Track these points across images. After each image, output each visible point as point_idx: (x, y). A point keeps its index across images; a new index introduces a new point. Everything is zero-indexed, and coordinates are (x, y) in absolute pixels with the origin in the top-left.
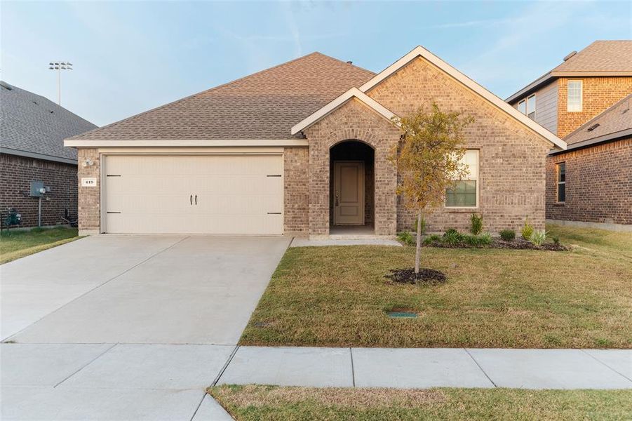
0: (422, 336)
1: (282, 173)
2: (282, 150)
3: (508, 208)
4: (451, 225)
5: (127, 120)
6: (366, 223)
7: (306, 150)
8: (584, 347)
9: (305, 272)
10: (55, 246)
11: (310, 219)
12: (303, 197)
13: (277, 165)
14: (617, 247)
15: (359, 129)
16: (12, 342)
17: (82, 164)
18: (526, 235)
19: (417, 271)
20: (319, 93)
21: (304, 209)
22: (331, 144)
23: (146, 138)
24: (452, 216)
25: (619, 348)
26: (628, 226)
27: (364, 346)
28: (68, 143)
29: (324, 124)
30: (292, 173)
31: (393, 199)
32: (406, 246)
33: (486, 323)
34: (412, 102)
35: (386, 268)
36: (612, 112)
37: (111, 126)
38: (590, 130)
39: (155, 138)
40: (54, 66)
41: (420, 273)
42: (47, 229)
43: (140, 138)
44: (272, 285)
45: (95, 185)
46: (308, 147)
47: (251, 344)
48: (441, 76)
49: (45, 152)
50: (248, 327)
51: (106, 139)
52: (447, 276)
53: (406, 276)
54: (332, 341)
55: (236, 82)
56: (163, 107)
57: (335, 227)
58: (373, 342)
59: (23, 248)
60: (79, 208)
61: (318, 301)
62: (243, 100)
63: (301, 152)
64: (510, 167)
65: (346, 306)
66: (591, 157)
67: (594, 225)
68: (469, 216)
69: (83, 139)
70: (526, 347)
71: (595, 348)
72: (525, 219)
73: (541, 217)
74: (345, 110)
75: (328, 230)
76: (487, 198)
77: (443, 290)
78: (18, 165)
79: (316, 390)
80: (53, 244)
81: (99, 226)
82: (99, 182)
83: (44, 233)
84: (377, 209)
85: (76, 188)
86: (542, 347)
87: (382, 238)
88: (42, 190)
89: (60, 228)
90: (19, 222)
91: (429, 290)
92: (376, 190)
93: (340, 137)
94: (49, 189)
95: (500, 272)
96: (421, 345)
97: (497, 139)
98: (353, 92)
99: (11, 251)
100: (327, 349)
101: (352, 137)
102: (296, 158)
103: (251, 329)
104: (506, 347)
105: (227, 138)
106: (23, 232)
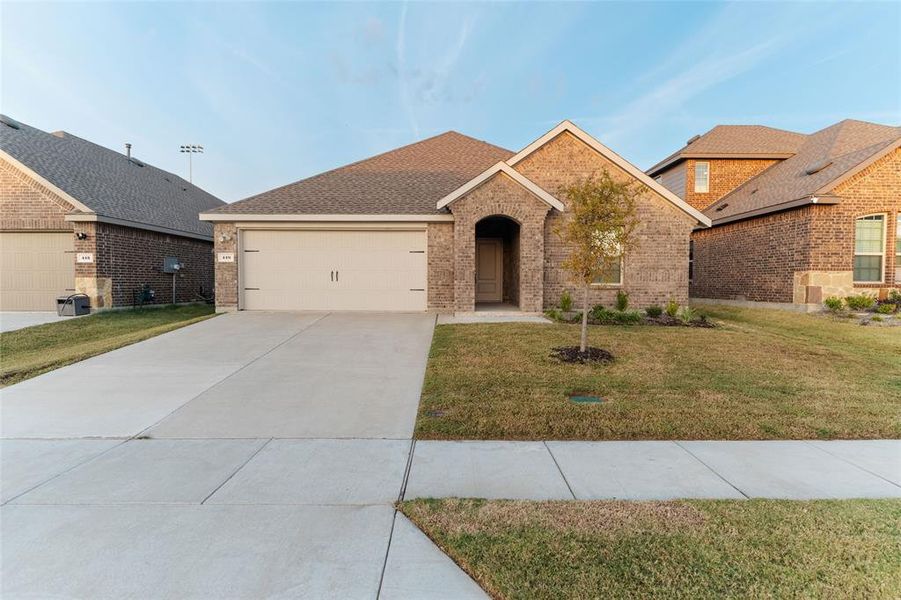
0: (621, 427)
1: (426, 249)
2: (426, 226)
3: (653, 284)
4: (596, 301)
5: (265, 194)
6: (504, 300)
7: (450, 226)
8: (806, 438)
9: (463, 351)
10: (191, 324)
11: (456, 295)
12: (447, 273)
13: (421, 241)
14: (757, 323)
15: (505, 204)
16: (146, 438)
17: (219, 239)
18: (671, 313)
19: (583, 349)
20: (458, 170)
21: (449, 286)
22: (477, 219)
23: (286, 212)
24: (597, 293)
25: (843, 439)
26: (761, 303)
27: (559, 439)
28: (203, 217)
29: (469, 198)
30: (436, 249)
31: (539, 275)
32: (557, 324)
33: (686, 410)
34: (558, 178)
35: (546, 347)
36: (738, 193)
37: (248, 200)
38: (719, 210)
39: (295, 212)
40: (185, 149)
41: (586, 352)
42: (180, 306)
43: (279, 212)
44: (432, 366)
45: (232, 260)
46: (453, 223)
47: (428, 438)
48: (587, 152)
49: (179, 228)
50: (419, 416)
51: (244, 213)
52: (614, 354)
53: (573, 355)
54: (522, 433)
55: (374, 158)
56: (301, 182)
57: (480, 305)
58: (568, 435)
59: (158, 325)
60: (216, 284)
61: (490, 384)
62: (383, 175)
63: (445, 228)
64: (654, 244)
65: (522, 389)
66: (722, 236)
67: (724, 302)
68: (614, 292)
69: (220, 213)
70: (742, 439)
71: (817, 439)
72: (668, 296)
73: (684, 294)
74: (492, 184)
75: (473, 307)
76: (632, 275)
77: (618, 372)
78: (151, 241)
79: (537, 506)
80: (188, 321)
81: (237, 302)
82: (236, 258)
83: (179, 310)
84: (523, 286)
85: (213, 264)
86: (759, 439)
87: (527, 315)
88: (176, 267)
89: (195, 305)
90: (152, 299)
91: (603, 372)
92: (523, 267)
93: (486, 212)
94: (183, 266)
95: (665, 350)
96: (623, 437)
97: (642, 216)
98: (500, 166)
99: (144, 329)
100: (518, 443)
101: (498, 212)
102: (440, 233)
103: (425, 419)
104: (720, 439)
105: (369, 213)
106: (156, 309)
